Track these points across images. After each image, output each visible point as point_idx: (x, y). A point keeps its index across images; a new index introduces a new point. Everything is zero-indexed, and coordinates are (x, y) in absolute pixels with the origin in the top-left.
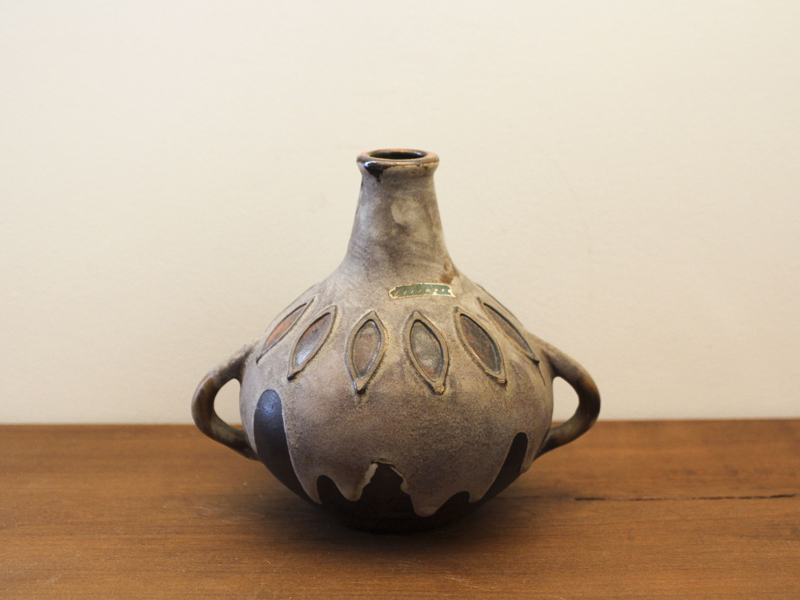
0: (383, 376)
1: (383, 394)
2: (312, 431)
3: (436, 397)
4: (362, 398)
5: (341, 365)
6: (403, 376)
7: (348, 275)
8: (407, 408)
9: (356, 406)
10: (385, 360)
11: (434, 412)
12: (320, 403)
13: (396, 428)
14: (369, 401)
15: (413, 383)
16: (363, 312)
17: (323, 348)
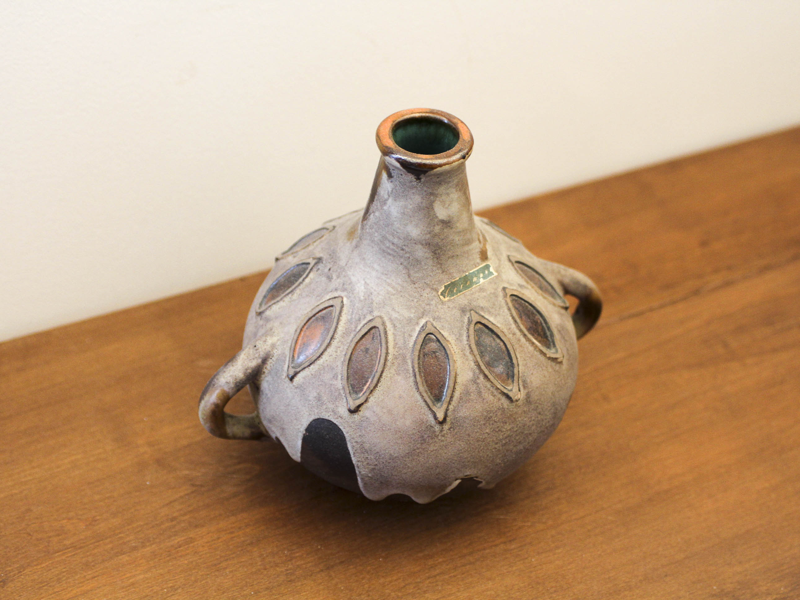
0: (461, 398)
1: (465, 418)
2: (389, 463)
3: (514, 405)
4: (443, 427)
5: (412, 393)
6: (480, 393)
7: (382, 274)
8: (489, 424)
9: (438, 435)
10: (459, 380)
11: (513, 420)
12: (397, 436)
13: (481, 447)
14: (451, 428)
15: (491, 398)
16: (417, 323)
17: (384, 374)
